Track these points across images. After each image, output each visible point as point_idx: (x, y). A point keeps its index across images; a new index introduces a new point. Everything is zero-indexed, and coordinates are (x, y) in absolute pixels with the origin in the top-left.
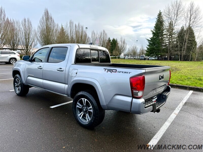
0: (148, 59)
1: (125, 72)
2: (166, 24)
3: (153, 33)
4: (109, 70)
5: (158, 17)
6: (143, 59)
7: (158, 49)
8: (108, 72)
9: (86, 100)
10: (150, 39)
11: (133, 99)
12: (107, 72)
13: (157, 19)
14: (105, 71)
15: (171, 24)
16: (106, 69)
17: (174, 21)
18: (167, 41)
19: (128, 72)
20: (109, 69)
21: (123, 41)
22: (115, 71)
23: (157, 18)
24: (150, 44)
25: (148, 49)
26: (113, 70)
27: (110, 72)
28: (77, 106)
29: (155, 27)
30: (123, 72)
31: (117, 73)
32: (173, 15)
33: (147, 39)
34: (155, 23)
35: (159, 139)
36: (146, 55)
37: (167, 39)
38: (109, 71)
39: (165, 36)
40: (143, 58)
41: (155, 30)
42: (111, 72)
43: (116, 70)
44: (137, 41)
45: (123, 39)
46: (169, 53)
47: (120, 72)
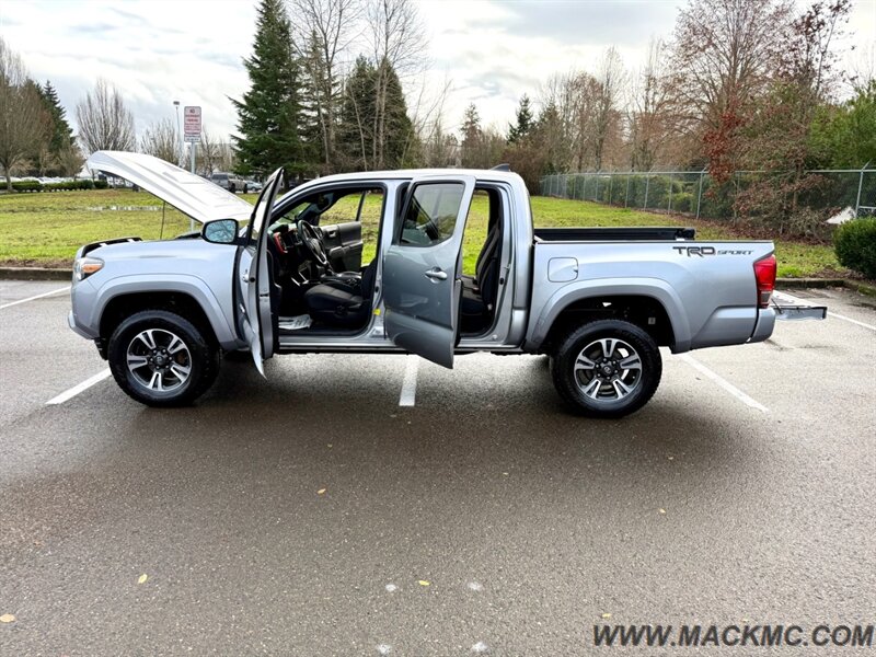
0: (245, 189)
1: (739, 252)
4: (691, 251)
5: (263, 5)
9: (615, 341)
10: (244, 102)
11: (760, 310)
12: (689, 255)
13: (261, 12)
14: (681, 253)
15: (317, 43)
16: (680, 249)
17: (330, 29)
18: (309, 113)
19: (745, 252)
20: (688, 247)
21: (111, 101)
23: (261, 8)
24: (245, 120)
26: (701, 248)
27: (697, 255)
28: (578, 366)
29: (255, 46)
31: (716, 256)
32: (325, 7)
33: (235, 102)
37: (308, 104)
38: (692, 253)
39: (303, 91)
41: (258, 61)
42: (702, 256)
43: (712, 248)
44: (176, 103)
45: (110, 93)
46: (328, 162)
47: (725, 253)
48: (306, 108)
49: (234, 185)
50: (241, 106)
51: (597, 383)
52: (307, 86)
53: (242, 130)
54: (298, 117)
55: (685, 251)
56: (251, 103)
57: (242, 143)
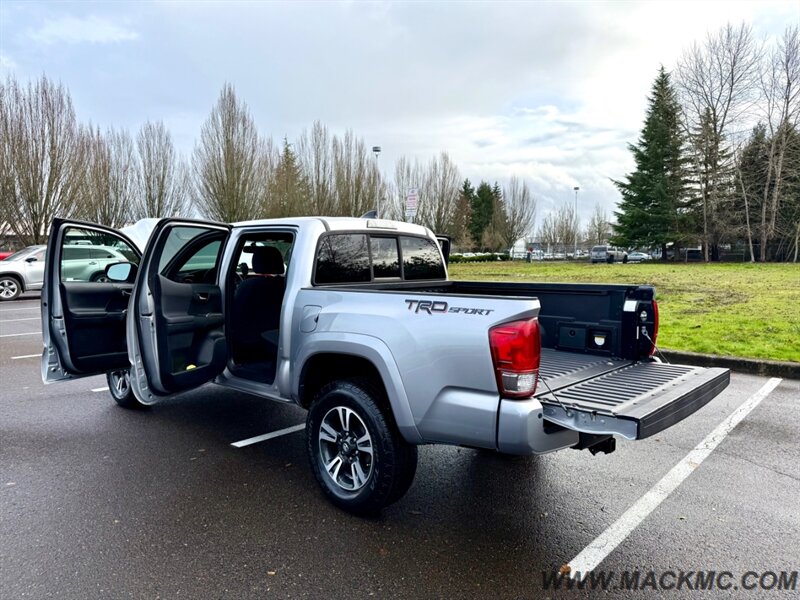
0: (625, 260)
1: (474, 311)
2: (690, 119)
3: (640, 157)
4: (423, 306)
5: (655, 93)
6: (602, 261)
7: (660, 218)
8: (420, 310)
9: (349, 411)
10: (627, 182)
11: (503, 401)
12: (417, 311)
13: (652, 101)
14: (410, 308)
15: (709, 119)
16: (411, 302)
17: (719, 104)
18: (697, 186)
19: (482, 311)
20: (422, 302)
21: (520, 192)
22: (442, 307)
23: (652, 96)
24: (628, 198)
25: (621, 218)
26: (436, 303)
27: (426, 312)
28: (322, 436)
29: (643, 131)
30: (466, 311)
31: (448, 314)
32: (716, 84)
33: (616, 183)
34: (645, 117)
35: (609, 549)
36: (617, 243)
37: (696, 178)
38: (422, 308)
39: (688, 166)
40: (603, 255)
41: (644, 144)
42: (429, 312)
43: (445, 304)
44: (576, 189)
45: (521, 185)
46: (705, 231)
47: (457, 311)
48: (693, 182)
49: (612, 256)
50: (622, 185)
51: (338, 461)
52: (690, 160)
53: (623, 206)
54: (684, 190)
56: (635, 180)
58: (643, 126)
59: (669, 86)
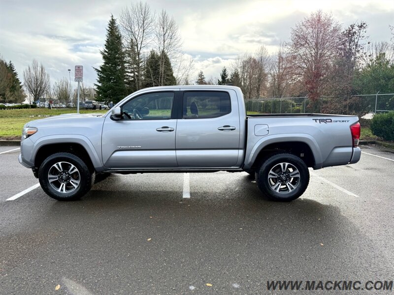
0: (100, 108)
1: (343, 121)
2: (125, 42)
3: (105, 57)
4: (321, 121)
5: (109, 27)
6: (90, 108)
10: (100, 70)
11: (354, 148)
12: (320, 123)
13: (109, 31)
14: (316, 122)
15: (133, 45)
16: (316, 120)
17: (139, 38)
18: (130, 74)
19: (346, 121)
20: (320, 119)
21: (39, 69)
23: (108, 29)
24: (101, 77)
26: (325, 119)
28: (270, 177)
29: (105, 45)
30: (340, 121)
31: (333, 123)
32: (136, 29)
33: (96, 69)
34: (106, 38)
36: (99, 100)
37: (129, 71)
39: (126, 65)
40: (91, 105)
41: (106, 52)
42: (325, 123)
44: (69, 70)
45: (39, 65)
47: (337, 121)
48: (128, 72)
49: (96, 106)
51: (279, 185)
52: (128, 62)
53: (99, 82)
54: (125, 76)
55: (318, 121)
56: (104, 70)
57: (99, 87)
58: (105, 43)
59: (117, 25)
